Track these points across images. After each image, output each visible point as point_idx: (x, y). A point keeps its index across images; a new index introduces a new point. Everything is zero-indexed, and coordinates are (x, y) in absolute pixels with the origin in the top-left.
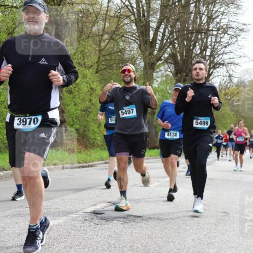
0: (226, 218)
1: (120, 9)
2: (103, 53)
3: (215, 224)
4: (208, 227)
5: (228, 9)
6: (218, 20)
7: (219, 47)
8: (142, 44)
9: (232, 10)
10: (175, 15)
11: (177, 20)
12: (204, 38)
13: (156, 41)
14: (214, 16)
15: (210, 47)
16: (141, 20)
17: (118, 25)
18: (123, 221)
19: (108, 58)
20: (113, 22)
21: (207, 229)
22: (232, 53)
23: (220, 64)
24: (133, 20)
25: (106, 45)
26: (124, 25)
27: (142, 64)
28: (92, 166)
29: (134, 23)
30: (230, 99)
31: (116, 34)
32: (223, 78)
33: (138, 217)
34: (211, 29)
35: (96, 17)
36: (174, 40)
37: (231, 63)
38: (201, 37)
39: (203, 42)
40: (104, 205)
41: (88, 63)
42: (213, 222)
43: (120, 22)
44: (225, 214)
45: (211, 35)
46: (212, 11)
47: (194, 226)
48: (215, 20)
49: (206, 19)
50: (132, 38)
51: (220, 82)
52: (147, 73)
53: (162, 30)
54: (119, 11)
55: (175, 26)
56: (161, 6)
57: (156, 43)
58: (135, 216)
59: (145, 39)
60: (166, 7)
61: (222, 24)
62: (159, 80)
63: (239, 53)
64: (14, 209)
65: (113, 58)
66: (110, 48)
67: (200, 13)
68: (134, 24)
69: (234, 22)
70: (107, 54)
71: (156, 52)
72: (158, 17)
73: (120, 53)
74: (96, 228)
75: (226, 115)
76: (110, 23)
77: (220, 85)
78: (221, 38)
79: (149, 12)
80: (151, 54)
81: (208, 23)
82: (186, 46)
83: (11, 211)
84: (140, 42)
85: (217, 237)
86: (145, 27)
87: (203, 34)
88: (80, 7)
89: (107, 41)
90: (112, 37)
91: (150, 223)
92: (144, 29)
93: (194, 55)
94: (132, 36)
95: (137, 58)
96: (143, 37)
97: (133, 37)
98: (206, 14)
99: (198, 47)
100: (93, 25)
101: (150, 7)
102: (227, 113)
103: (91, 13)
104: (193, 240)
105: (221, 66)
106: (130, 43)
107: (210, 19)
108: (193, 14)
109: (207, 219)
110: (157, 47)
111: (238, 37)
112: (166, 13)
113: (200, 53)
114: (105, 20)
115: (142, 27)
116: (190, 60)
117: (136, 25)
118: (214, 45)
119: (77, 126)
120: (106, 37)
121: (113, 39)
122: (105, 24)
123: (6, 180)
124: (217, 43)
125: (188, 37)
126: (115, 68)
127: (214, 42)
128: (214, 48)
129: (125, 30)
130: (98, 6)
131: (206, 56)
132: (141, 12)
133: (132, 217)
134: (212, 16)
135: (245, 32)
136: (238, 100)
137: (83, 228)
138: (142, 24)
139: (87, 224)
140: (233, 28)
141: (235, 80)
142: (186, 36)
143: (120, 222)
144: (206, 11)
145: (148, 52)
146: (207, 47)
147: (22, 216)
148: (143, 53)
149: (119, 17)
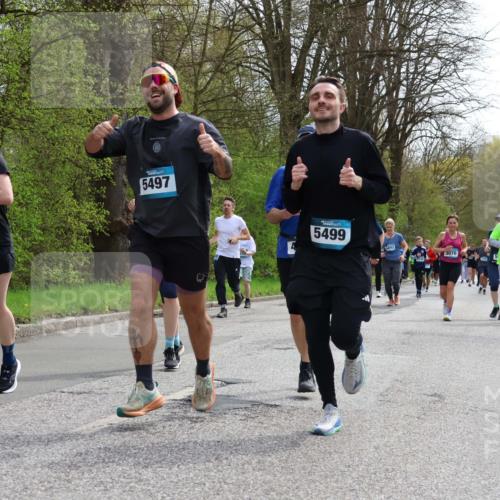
0: (440, 405)
1: (234, 13)
2: (203, 97)
3: (418, 418)
4: (405, 423)
5: (439, 10)
6: (419, 31)
7: (423, 83)
8: (277, 79)
9: (445, 12)
10: (337, 23)
11: (342, 33)
12: (394, 66)
13: (303, 73)
14: (412, 24)
15: (405, 82)
16: (273, 33)
17: (230, 44)
18: (245, 415)
19: (212, 106)
20: (220, 38)
21: (403, 427)
22: (448, 94)
23: (425, 115)
24: (258, 35)
25: (208, 83)
26: (241, 44)
27: (278, 117)
29: (260, 39)
30: (445, 180)
31: (226, 62)
32: (430, 141)
33: (271, 406)
34: (406, 47)
35: (189, 29)
36: (336, 71)
37: (446, 113)
38: (388, 64)
39: (391, 73)
42: (413, 414)
43: (233, 39)
44: (437, 399)
45: (408, 60)
46: (409, 13)
47: (379, 421)
48: (415, 31)
49: (396, 30)
50: (256, 68)
51: (426, 149)
52: (286, 134)
53: (313, 52)
54: (231, 18)
55: (338, 43)
56: (311, 6)
57: (303, 77)
58: (267, 405)
59: (282, 69)
60: (320, 8)
61: (426, 40)
63: (461, 92)
64: (39, 396)
65: (222, 107)
66: (215, 88)
67: (384, 19)
68: (261, 43)
69: (451, 34)
70: (210, 99)
71: (302, 93)
72: (306, 27)
73: (234, 98)
74: (192, 428)
75: (438, 211)
76: (214, 41)
77: (425, 155)
78: (426, 65)
79: (288, 18)
80: (294, 97)
81: (401, 37)
82: (359, 82)
83: (34, 398)
84: (272, 75)
85: (422, 441)
86: (281, 47)
87: (392, 58)
88: (157, 11)
89: (210, 74)
90: (219, 66)
91: (295, 418)
92: (279, 49)
93: (374, 98)
94: (257, 64)
95: (267, 106)
96: (279, 66)
97: (259, 66)
98: (396, 19)
99: (382, 83)
100: (183, 46)
101: (290, 9)
102: (439, 208)
103: (179, 23)
104: (376, 448)
105: (427, 119)
106: (253, 77)
107: (405, 28)
108: (372, 21)
109: (403, 408)
110: (304, 84)
111: (458, 63)
112: (320, 20)
113: (386, 94)
114: (206, 35)
115: (275, 48)
116: (368, 108)
117: (265, 44)
118: (414, 79)
120: (208, 67)
121: (221, 71)
122: (205, 43)
123: (23, 341)
124: (419, 74)
125: (363, 64)
126: (226, 126)
127: (413, 73)
128: (412, 84)
129: (245, 53)
130: (191, 9)
131: (397, 99)
132: (274, 18)
133: (260, 407)
134: (408, 23)
135: (472, 52)
136: (461, 183)
137: (167, 429)
138: (275, 41)
140: (448, 45)
141: (454, 145)
142: (359, 64)
143: (239, 418)
144: (397, 15)
145: (287, 95)
146: (400, 83)
147: (53, 409)
148: (278, 95)
149: (231, 29)
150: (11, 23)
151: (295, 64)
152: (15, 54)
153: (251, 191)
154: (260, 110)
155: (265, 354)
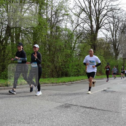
1: (109, 42)
2: (105, 52)
19: (106, 53)
27: (115, 54)
28: (103, 79)
31: (108, 48)
35: (103, 44)
40: (106, 88)
41: (102, 55)
52: (116, 56)
53: (119, 46)
58: (114, 91)
62: (119, 58)
66: (107, 51)
72: (118, 43)
73: (109, 52)
74: (104, 94)
76: (107, 45)
79: (116, 42)
80: (117, 52)
84: (114, 49)
88: (99, 42)
89: (106, 49)
92: (115, 46)
100: (103, 46)
106: (111, 49)
110: (118, 50)
117: (113, 45)
119: (99, 70)
122: (105, 45)
129: (110, 46)
130: (104, 41)
132: (114, 42)
139: (102, 93)
143: (110, 93)
148: (115, 52)
149: (109, 43)
150: (82, 44)
151: (117, 48)
152: (82, 47)
153: (111, 64)
154: (112, 53)
155: (113, 85)
